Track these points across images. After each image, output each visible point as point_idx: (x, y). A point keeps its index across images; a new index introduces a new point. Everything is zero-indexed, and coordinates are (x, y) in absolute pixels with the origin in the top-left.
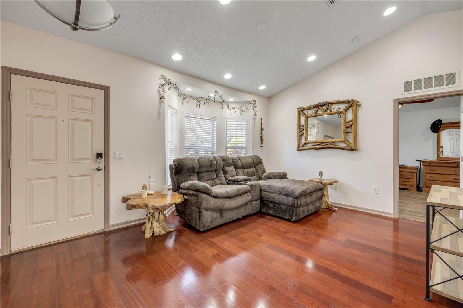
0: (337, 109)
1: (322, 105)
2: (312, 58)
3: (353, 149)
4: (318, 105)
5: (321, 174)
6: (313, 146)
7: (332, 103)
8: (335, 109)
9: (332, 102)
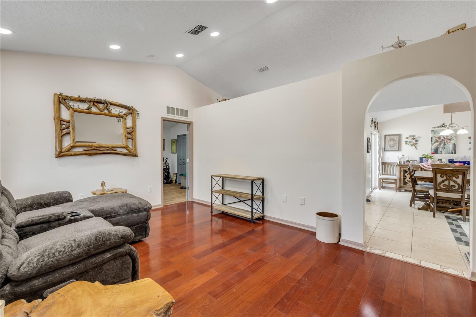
0: (119, 112)
1: (100, 102)
2: (115, 47)
3: (133, 155)
4: (93, 100)
5: (103, 184)
6: (87, 151)
7: (112, 104)
8: (117, 112)
9: (112, 102)
